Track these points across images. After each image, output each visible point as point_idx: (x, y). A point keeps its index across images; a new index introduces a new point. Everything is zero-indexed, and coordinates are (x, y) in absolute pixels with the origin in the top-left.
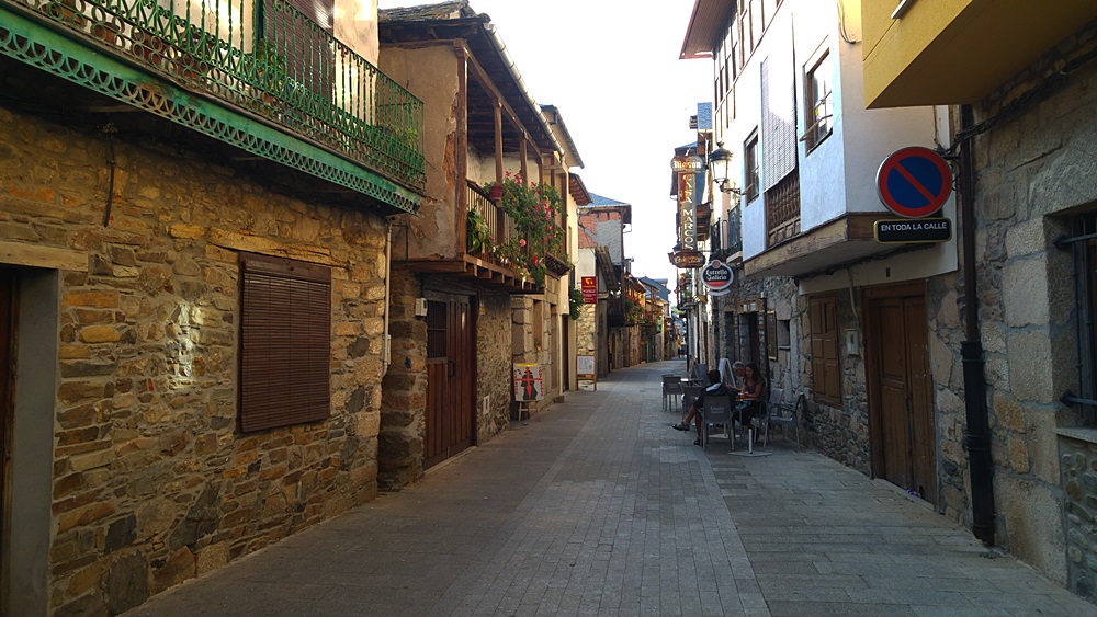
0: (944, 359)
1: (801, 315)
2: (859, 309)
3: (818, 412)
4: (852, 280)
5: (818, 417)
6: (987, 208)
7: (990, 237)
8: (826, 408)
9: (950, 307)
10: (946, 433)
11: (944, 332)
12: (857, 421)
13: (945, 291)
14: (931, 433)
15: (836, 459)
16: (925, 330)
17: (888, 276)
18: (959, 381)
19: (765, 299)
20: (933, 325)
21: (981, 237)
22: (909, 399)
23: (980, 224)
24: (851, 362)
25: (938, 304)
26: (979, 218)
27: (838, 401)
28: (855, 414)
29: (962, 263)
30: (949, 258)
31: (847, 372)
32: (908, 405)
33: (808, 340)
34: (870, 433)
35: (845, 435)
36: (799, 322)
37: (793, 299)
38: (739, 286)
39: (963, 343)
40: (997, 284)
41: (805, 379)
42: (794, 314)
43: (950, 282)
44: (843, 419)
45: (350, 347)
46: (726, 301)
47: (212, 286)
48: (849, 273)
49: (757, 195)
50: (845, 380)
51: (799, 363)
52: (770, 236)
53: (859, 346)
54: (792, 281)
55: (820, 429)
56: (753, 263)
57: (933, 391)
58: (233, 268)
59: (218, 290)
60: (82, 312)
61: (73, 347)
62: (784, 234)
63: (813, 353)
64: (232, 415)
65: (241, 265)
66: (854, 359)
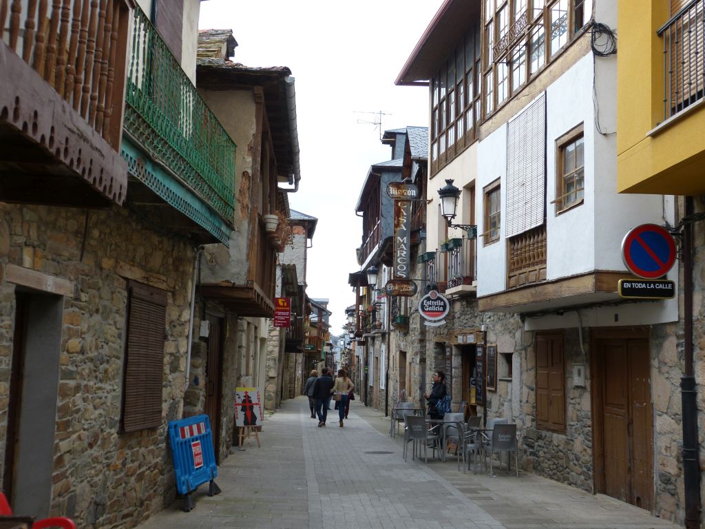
0: (664, 391)
1: (526, 350)
2: (587, 346)
4: (581, 321)
5: (541, 443)
6: (702, 276)
8: (549, 434)
9: (670, 350)
10: (662, 450)
11: (665, 369)
12: (581, 445)
14: (649, 452)
15: (558, 480)
16: (647, 367)
17: (616, 319)
19: (485, 332)
20: (655, 363)
22: (630, 424)
23: (696, 287)
24: (577, 393)
25: (660, 346)
26: (696, 283)
27: (562, 428)
28: (579, 438)
29: (682, 316)
30: (672, 312)
31: (572, 401)
32: (628, 430)
33: (533, 373)
34: (593, 455)
35: (567, 457)
36: (523, 355)
37: (518, 334)
38: (454, 318)
39: (681, 379)
41: (528, 408)
42: (518, 348)
43: (671, 330)
44: (567, 443)
45: (171, 363)
46: (437, 331)
47: (114, 309)
48: (579, 315)
49: (498, 239)
50: (570, 408)
51: (521, 394)
52: (510, 277)
53: (586, 378)
54: (517, 318)
55: (541, 453)
56: (489, 299)
57: (652, 416)
58: (125, 293)
59: (117, 312)
60: (69, 329)
61: (64, 356)
62: (527, 279)
63: (536, 384)
64: (117, 418)
65: (130, 291)
66: (580, 390)
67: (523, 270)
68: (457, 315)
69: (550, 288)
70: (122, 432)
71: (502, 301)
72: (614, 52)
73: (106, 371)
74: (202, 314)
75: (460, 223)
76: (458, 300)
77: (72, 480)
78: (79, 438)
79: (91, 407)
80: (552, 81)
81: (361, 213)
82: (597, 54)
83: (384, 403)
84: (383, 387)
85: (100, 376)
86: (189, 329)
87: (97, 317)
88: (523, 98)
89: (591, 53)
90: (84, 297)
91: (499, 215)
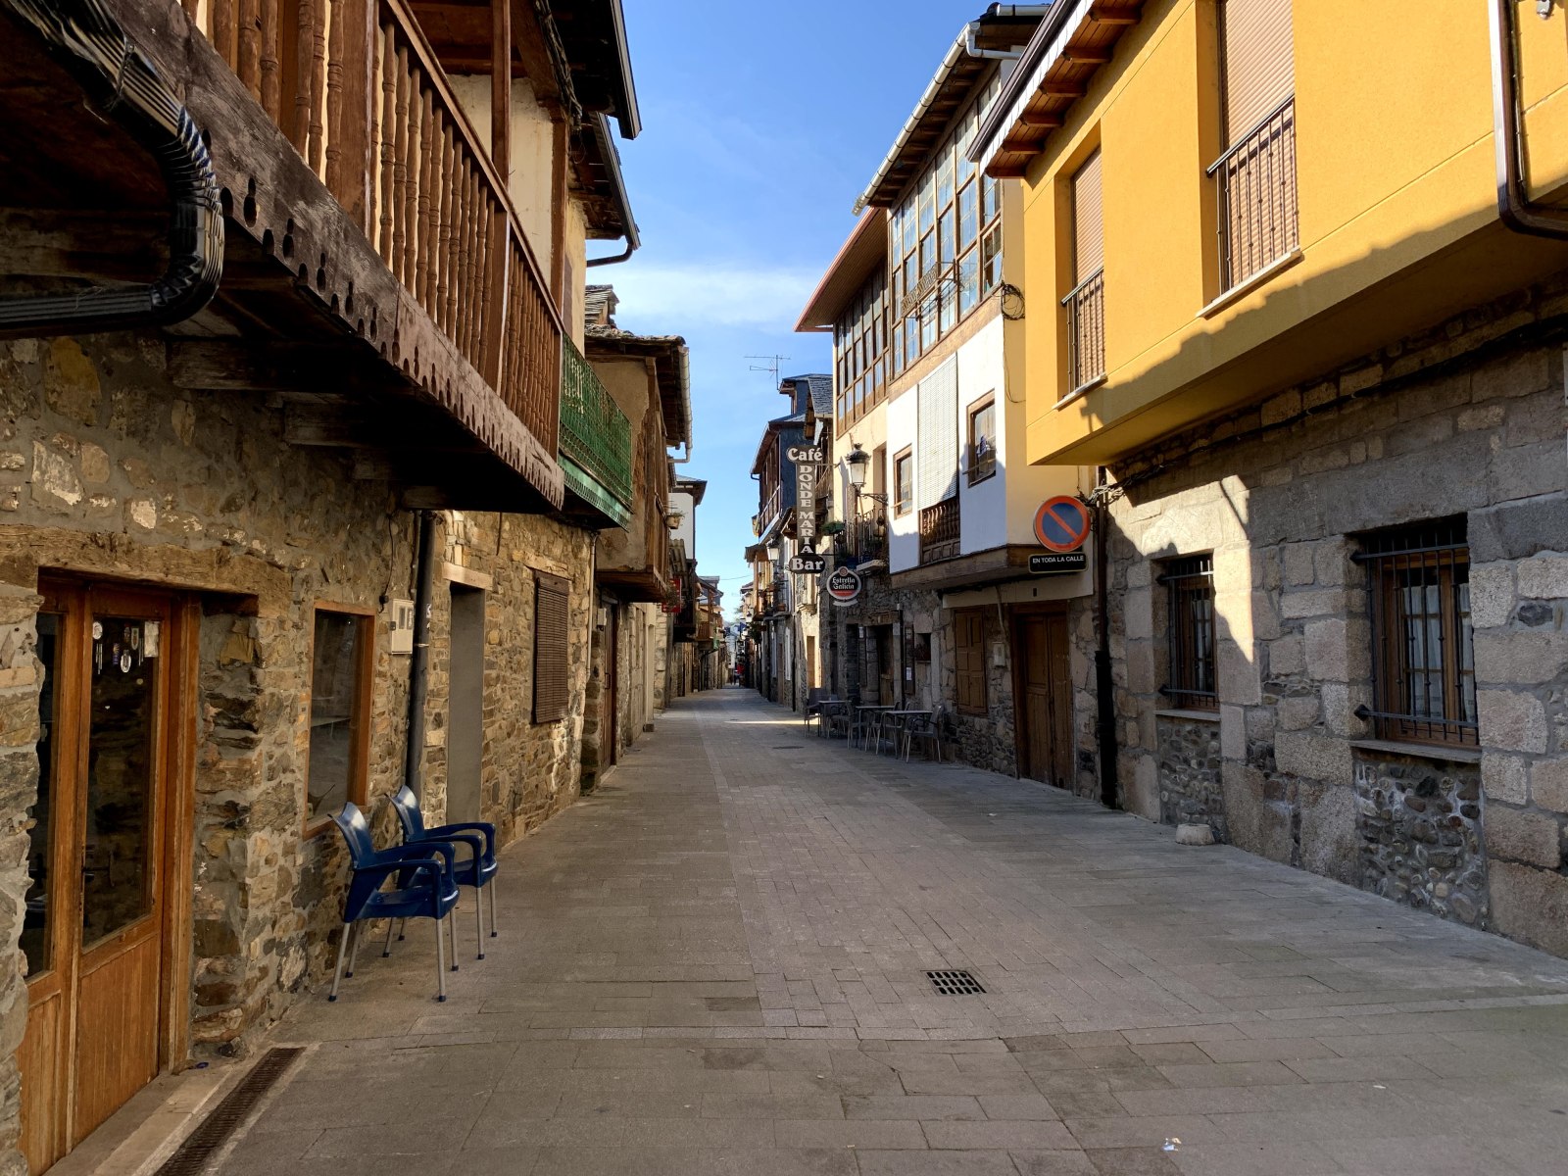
0: (1081, 666)
1: (945, 630)
2: (1007, 624)
3: (962, 723)
4: (1000, 598)
5: (962, 728)
6: (1115, 548)
7: (1116, 571)
8: (970, 719)
9: (1086, 624)
10: (1083, 728)
11: (1082, 644)
12: (1004, 729)
13: (1084, 610)
14: (1069, 730)
15: (982, 767)
16: (1066, 642)
17: (1035, 594)
18: (1094, 684)
19: (901, 612)
20: (1073, 638)
21: (1111, 570)
22: (1051, 703)
23: (1110, 560)
24: (998, 673)
25: (1077, 620)
26: (1109, 555)
27: (984, 711)
28: (1001, 721)
29: (1097, 589)
30: (1086, 585)
31: (993, 683)
32: (1050, 710)
33: (952, 654)
34: (1016, 737)
35: (991, 742)
36: (942, 635)
37: (936, 613)
38: (867, 596)
39: (1096, 652)
40: (1120, 606)
41: (948, 693)
42: (936, 627)
43: (1087, 604)
44: (989, 727)
45: (574, 654)
46: (849, 611)
47: (524, 600)
48: (998, 592)
49: (910, 511)
50: (991, 690)
51: (941, 677)
52: (924, 552)
53: (1006, 657)
54: (934, 594)
55: (963, 740)
56: (902, 576)
57: (1072, 694)
58: (533, 584)
59: (527, 602)
60: (490, 621)
61: (487, 647)
62: (941, 553)
63: (957, 666)
64: (530, 709)
65: (536, 581)
66: (1001, 670)
67: (938, 544)
68: (871, 593)
69: (964, 563)
70: (534, 723)
71: (916, 577)
72: (1023, 317)
73: (519, 663)
74: (600, 603)
75: (871, 491)
76: (870, 577)
77: (495, 767)
78: (500, 727)
79: (508, 697)
80: (964, 342)
81: (757, 476)
82: (1006, 316)
83: (790, 697)
84: (789, 678)
85: (515, 667)
86: (588, 618)
87: (510, 609)
88: (934, 358)
89: (1001, 316)
90: (501, 590)
91: (911, 485)
